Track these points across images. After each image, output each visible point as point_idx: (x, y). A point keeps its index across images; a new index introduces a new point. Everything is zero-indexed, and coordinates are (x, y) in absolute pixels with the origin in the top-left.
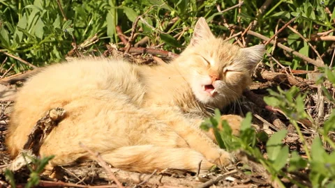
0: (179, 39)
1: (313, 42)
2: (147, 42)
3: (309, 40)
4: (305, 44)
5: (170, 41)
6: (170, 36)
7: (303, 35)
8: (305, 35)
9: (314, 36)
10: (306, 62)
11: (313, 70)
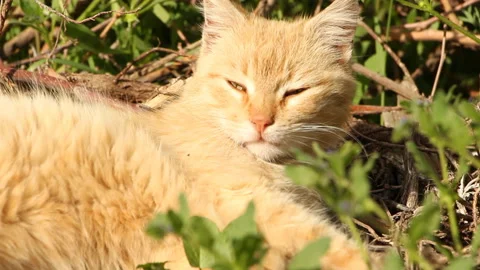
0: (103, 34)
1: (395, 45)
2: (32, 40)
3: (387, 38)
4: (379, 47)
5: (84, 38)
6: (84, 28)
7: (373, 28)
8: (378, 29)
9: (397, 31)
10: (380, 88)
11: (395, 104)
